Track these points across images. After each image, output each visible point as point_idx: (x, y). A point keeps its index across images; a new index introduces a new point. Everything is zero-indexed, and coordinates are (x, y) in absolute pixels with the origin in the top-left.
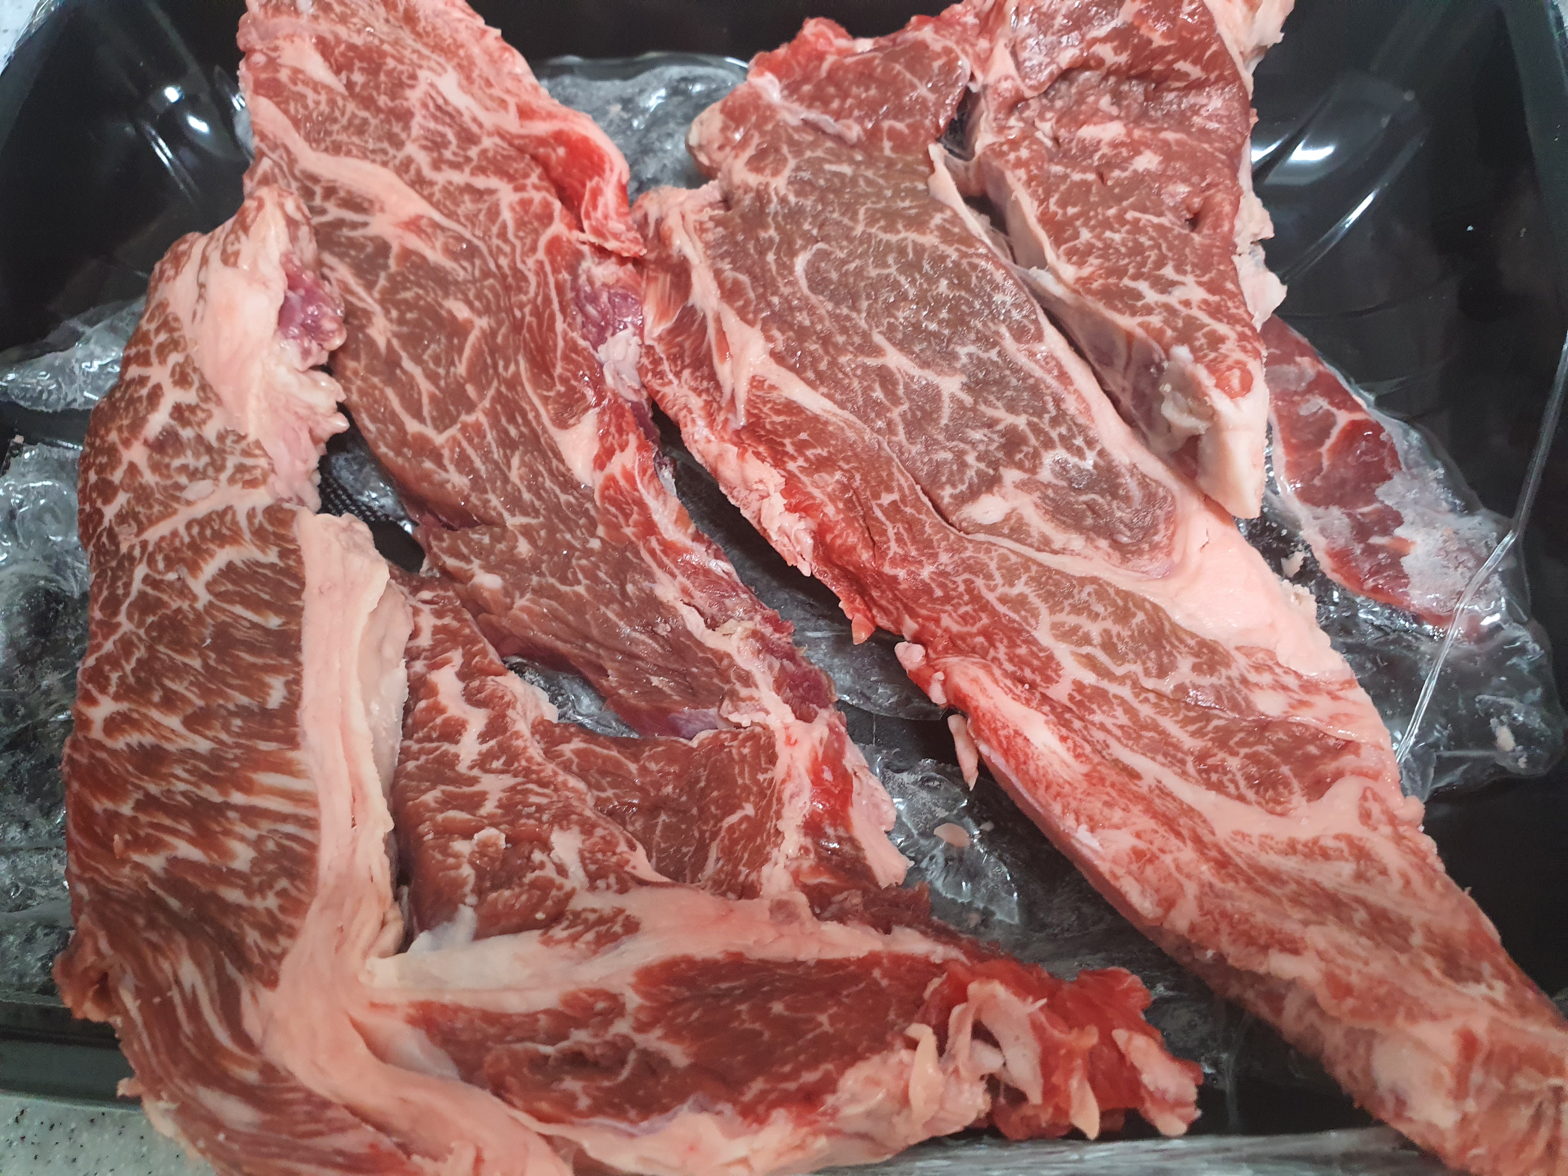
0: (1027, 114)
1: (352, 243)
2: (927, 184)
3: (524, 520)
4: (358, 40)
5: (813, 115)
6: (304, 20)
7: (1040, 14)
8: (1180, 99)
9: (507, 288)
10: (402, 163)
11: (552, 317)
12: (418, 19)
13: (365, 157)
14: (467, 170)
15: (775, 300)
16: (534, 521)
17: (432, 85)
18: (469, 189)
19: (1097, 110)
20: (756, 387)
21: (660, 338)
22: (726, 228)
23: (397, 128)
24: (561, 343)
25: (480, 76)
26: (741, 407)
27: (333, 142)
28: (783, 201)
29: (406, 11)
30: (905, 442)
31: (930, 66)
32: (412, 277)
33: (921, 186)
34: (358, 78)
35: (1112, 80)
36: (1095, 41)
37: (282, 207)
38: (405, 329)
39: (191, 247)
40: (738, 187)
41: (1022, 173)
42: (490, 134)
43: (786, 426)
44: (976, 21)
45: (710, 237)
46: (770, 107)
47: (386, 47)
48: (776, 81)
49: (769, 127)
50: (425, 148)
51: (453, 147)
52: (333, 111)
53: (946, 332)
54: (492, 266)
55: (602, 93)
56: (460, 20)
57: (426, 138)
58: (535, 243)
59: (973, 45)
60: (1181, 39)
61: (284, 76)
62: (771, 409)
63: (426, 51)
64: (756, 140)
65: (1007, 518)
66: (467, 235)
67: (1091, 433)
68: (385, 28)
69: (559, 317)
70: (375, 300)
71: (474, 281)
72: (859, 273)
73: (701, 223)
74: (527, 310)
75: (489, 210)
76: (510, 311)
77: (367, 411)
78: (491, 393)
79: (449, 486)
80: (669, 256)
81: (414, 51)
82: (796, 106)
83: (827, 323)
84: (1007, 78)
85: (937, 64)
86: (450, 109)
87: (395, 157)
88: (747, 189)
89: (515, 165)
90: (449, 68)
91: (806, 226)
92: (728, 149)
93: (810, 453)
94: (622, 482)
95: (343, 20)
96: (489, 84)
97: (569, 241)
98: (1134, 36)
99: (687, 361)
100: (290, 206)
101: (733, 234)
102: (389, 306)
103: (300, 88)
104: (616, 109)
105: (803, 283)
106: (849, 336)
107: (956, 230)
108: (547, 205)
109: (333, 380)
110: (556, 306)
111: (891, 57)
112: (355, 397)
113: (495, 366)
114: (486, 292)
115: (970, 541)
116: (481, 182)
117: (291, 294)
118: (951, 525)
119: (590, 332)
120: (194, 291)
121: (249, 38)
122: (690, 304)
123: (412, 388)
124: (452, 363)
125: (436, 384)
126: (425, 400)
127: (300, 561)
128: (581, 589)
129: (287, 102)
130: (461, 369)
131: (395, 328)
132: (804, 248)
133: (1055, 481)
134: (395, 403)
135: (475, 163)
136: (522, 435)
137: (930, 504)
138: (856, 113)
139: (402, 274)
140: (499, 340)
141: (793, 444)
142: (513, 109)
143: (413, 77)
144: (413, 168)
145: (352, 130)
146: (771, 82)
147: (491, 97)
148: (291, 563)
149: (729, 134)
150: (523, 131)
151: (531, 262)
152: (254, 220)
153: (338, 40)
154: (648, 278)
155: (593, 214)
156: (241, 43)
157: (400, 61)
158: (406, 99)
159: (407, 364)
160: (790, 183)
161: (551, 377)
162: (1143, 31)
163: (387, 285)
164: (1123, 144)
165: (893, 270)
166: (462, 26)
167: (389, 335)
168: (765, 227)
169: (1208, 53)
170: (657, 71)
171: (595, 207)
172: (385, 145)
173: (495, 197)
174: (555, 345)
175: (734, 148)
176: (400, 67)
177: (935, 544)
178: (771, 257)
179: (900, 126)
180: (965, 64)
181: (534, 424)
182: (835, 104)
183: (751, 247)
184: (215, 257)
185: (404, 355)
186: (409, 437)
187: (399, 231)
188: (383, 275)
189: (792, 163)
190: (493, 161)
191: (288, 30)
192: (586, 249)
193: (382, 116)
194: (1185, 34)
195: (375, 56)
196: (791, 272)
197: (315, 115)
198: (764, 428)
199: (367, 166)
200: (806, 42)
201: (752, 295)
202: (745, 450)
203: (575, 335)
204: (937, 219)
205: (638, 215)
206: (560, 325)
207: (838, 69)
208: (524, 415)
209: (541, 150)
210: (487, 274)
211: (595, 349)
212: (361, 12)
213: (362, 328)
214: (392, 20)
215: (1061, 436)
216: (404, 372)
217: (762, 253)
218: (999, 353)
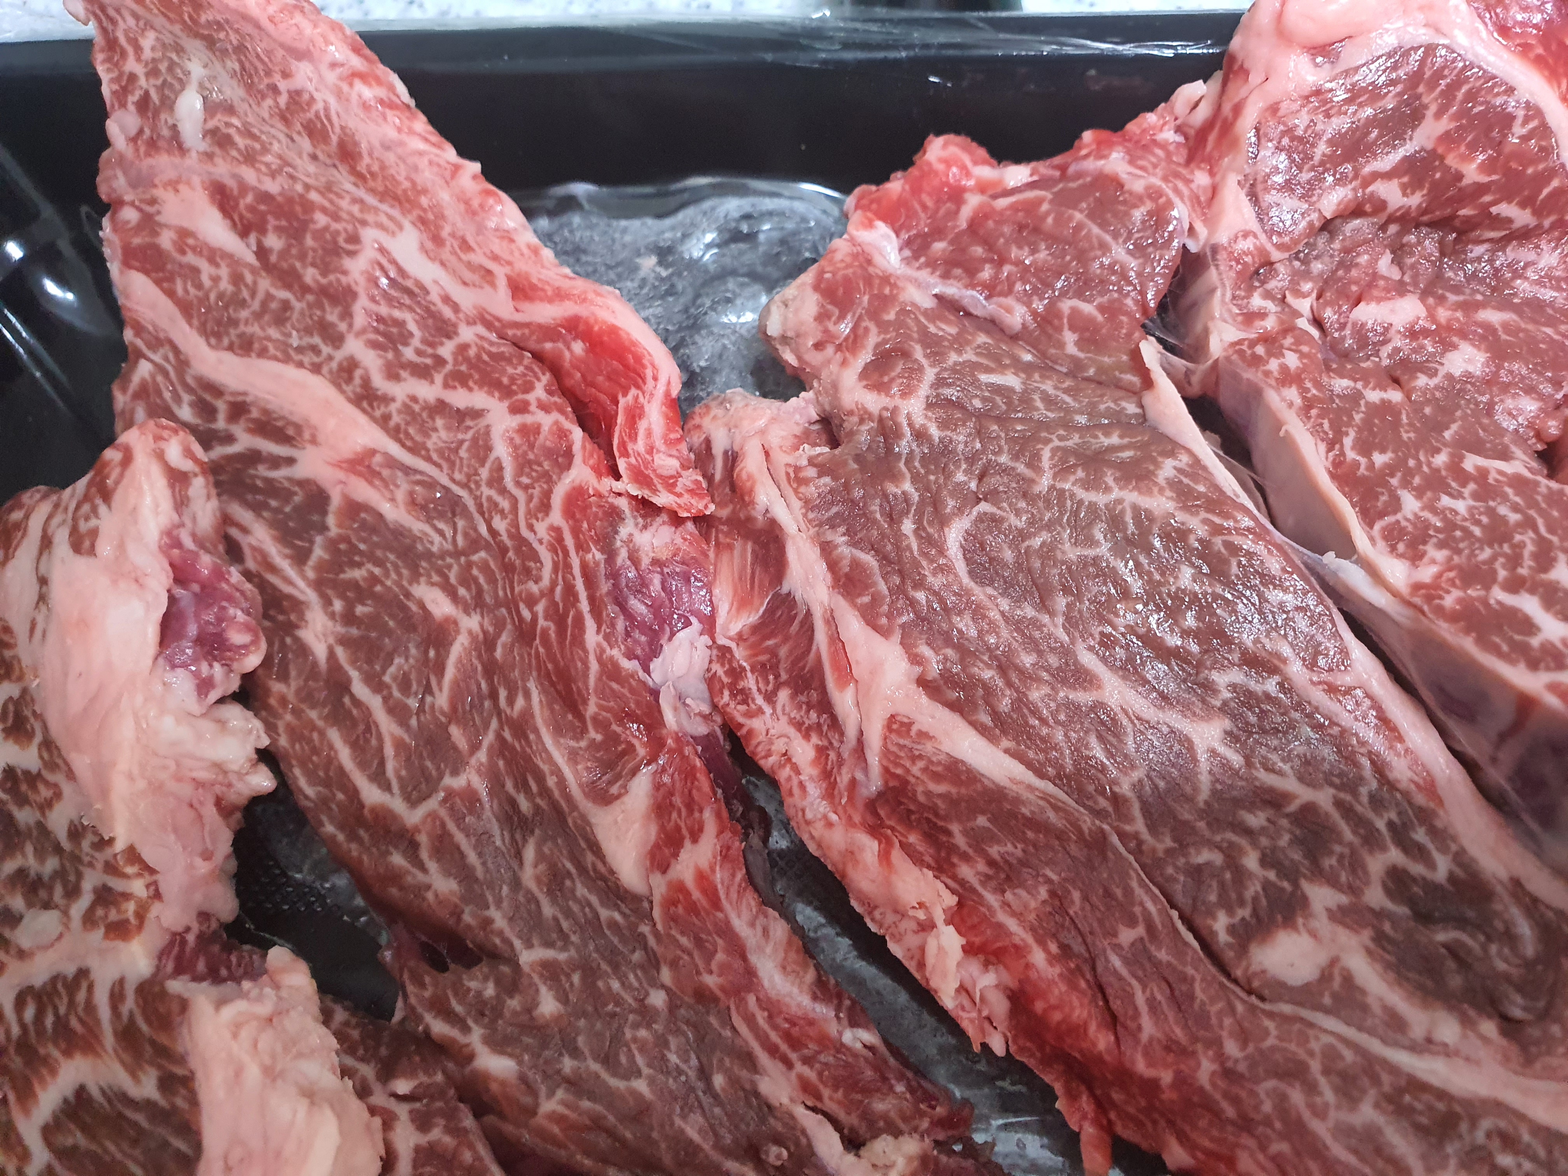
0: (1272, 285)
1: (272, 489)
2: (1142, 407)
3: (549, 954)
4: (272, 187)
5: (952, 290)
6: (192, 160)
7: (1292, 139)
8: (1493, 251)
9: (508, 569)
10: (341, 368)
11: (579, 621)
12: (360, 154)
13: (286, 359)
14: (439, 378)
15: (921, 596)
16: (562, 957)
17: (382, 250)
18: (441, 407)
19: (1375, 276)
20: (898, 732)
21: (740, 638)
22: (835, 478)
23: (332, 316)
24: (594, 666)
25: (453, 235)
26: (874, 759)
27: (241, 336)
28: (920, 435)
29: (342, 145)
30: (1145, 835)
31: (1127, 214)
32: (362, 547)
33: (1131, 408)
34: (274, 242)
35: (1393, 229)
36: (1376, 176)
37: (160, 456)
38: (354, 632)
39: (27, 517)
40: (851, 413)
41: (1292, 393)
42: (470, 322)
43: (953, 802)
44: (1180, 139)
45: (811, 491)
46: (886, 279)
47: (314, 196)
48: (893, 235)
49: (891, 316)
50: (374, 345)
51: (416, 342)
52: (239, 290)
53: (1194, 648)
54: (483, 529)
55: (628, 238)
56: (421, 154)
57: (377, 331)
58: (547, 495)
59: (1188, 182)
60: (1508, 172)
61: (166, 240)
62: (925, 770)
63: (371, 200)
64: (873, 339)
65: (1325, 976)
66: (445, 480)
67: (1439, 824)
68: (312, 168)
69: (590, 624)
70: (309, 583)
71: (457, 554)
72: (1048, 553)
73: (797, 469)
74: (540, 608)
75: (475, 440)
76: (511, 604)
77: (303, 764)
78: (489, 739)
79: (430, 896)
80: (750, 519)
81: (355, 201)
82: (924, 275)
83: (1005, 633)
84: (1246, 235)
85: (1138, 214)
86: (409, 284)
87: (330, 358)
88: (865, 416)
89: (510, 370)
90: (407, 224)
91: (960, 477)
92: (830, 350)
93: (994, 851)
94: (696, 895)
95: (250, 158)
96: (465, 246)
97: (599, 495)
98: (1434, 169)
99: (784, 676)
100: (174, 452)
101: (847, 486)
102: (330, 592)
103: (190, 258)
104: (649, 263)
105: (961, 567)
106: (1040, 653)
107: (1201, 488)
108: (563, 434)
109: (250, 714)
110: (584, 605)
111: (1066, 200)
112: (283, 741)
113: (494, 695)
114: (475, 572)
115: (1271, 1015)
116: (460, 398)
117: (179, 592)
118: (1236, 981)
119: (636, 642)
120: (32, 591)
121: (115, 184)
122: (785, 589)
123: (368, 729)
124: (428, 690)
125: (403, 723)
126: (389, 751)
127: (194, 1102)
128: (641, 1086)
129: (171, 279)
130: (442, 699)
131: (340, 629)
132: (960, 511)
133: (1390, 905)
134: (345, 755)
135: (449, 367)
136: (537, 808)
137: (1195, 944)
138: (1019, 287)
139: (346, 539)
140: (499, 653)
141: (965, 833)
142: (502, 283)
143: (354, 239)
144: (358, 373)
145: (267, 318)
146: (886, 237)
147: (469, 265)
148: (180, 1102)
149: (831, 326)
150: (519, 317)
151: (541, 528)
152: (117, 483)
153: (244, 188)
154: (718, 544)
155: (630, 447)
156: (103, 192)
157: (336, 217)
158: (345, 273)
159: (360, 689)
160: (930, 406)
161: (580, 716)
162: (1451, 161)
163: (327, 557)
164: (1426, 333)
165: (1104, 549)
166: (423, 163)
167: (331, 640)
168: (895, 477)
169: (1546, 192)
170: (707, 205)
171: (633, 437)
172: (316, 340)
173: (482, 423)
174: (587, 668)
175: (839, 348)
176: (335, 226)
177: (1214, 1021)
178: (908, 526)
179: (1088, 308)
180: (1180, 212)
181: (557, 794)
182: (986, 274)
183: (875, 507)
184: (61, 538)
185: (354, 674)
186: (366, 811)
187: (341, 475)
188: (319, 539)
189: (930, 374)
190: (476, 364)
191: (171, 174)
192: (623, 503)
193: (310, 298)
194: (1514, 165)
195: (298, 209)
196: (942, 552)
197: (213, 297)
198: (914, 799)
199: (291, 372)
200: (930, 172)
201: (883, 587)
202: (889, 844)
203: (616, 653)
204: (1168, 469)
205: (697, 439)
206: (592, 637)
207: (986, 216)
208: (540, 779)
209: (548, 346)
210: (475, 543)
211: (647, 670)
212: (276, 147)
213: (290, 628)
214: (321, 156)
215: (1391, 824)
216: (357, 702)
217: (893, 519)
218: (1281, 685)
